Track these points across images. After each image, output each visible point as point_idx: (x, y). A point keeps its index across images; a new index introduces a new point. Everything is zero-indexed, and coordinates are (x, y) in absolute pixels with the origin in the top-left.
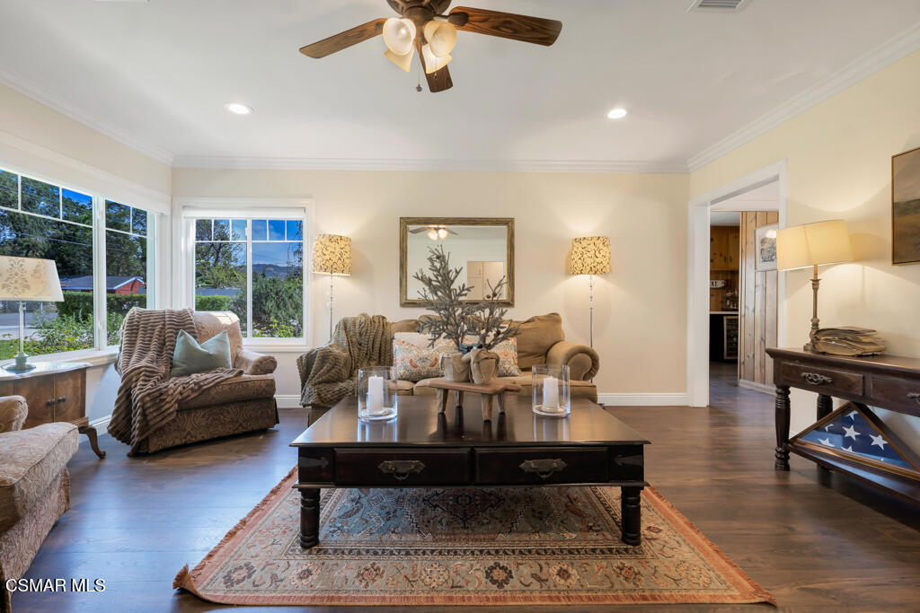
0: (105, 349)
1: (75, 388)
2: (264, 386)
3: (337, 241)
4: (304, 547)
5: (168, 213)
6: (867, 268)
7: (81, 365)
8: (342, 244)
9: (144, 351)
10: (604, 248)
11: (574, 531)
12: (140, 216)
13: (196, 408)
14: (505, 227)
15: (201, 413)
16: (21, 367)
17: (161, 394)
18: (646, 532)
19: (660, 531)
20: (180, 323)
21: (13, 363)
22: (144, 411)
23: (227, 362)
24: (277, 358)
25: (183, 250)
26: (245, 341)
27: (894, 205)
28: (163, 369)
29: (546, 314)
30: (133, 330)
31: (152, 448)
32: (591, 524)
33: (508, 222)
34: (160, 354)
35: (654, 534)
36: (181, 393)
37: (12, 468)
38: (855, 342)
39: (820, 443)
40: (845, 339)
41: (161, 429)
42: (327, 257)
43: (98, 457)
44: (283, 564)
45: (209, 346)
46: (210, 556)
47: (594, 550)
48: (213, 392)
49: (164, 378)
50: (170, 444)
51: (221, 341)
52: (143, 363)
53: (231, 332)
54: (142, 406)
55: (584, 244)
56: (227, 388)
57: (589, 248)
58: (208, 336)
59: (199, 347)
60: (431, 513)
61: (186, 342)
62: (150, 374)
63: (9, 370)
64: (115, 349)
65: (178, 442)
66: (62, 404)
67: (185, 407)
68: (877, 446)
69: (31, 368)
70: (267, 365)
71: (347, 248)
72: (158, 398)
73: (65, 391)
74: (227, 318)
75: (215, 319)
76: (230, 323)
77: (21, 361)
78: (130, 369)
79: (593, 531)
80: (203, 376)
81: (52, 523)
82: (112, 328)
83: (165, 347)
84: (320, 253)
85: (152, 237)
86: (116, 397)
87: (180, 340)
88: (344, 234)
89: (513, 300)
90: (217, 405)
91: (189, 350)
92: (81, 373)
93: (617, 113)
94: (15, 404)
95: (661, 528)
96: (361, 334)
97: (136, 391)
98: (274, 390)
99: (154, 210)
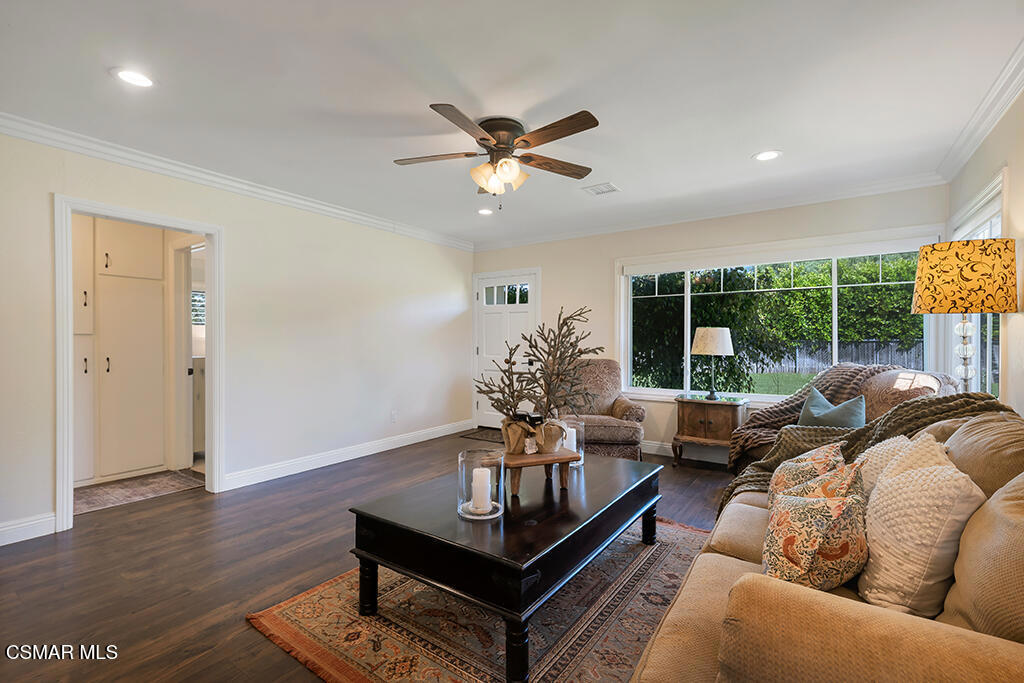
1: (725, 416)
11: (419, 594)
16: (711, 397)
18: (360, 629)
19: (347, 639)
32: (412, 607)
35: (351, 631)
47: (392, 588)
66: (711, 426)
73: (715, 417)
77: (712, 393)
79: (405, 602)
95: (346, 644)
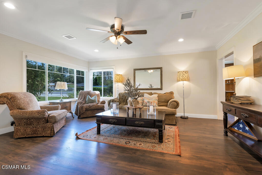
0: (76, 98)
1: (69, 105)
2: (102, 106)
3: (118, 75)
4: (97, 134)
5: (88, 71)
6: (250, 78)
7: (70, 101)
8: (120, 76)
9: (81, 99)
10: (186, 74)
12: (83, 72)
13: (89, 110)
14: (160, 70)
15: (90, 111)
16: (62, 101)
17: (83, 107)
20: (89, 93)
21: (61, 100)
22: (80, 110)
23: (96, 101)
24: (106, 101)
25: (90, 78)
26: (101, 97)
27: (254, 60)
28: (84, 102)
29: (169, 92)
30: (80, 95)
31: (81, 117)
33: (161, 68)
34: (84, 99)
36: (86, 107)
37: (56, 114)
38: (239, 100)
39: (235, 129)
40: (237, 99)
41: (83, 113)
42: (116, 79)
43: (73, 118)
44: (93, 136)
45: (93, 98)
46: (83, 133)
48: (92, 107)
49: (84, 104)
50: (84, 117)
51: (95, 97)
52: (80, 101)
53: (98, 95)
54: (79, 109)
55: (180, 73)
56: (95, 107)
57: (181, 74)
58: (93, 96)
59: (91, 98)
60: (124, 132)
61: (88, 97)
62: (81, 103)
63: (60, 101)
64: (77, 99)
65: (86, 116)
66: (67, 108)
67: (87, 110)
68: (247, 130)
69: (63, 101)
70: (103, 102)
71: (121, 77)
72: (82, 107)
73: (68, 105)
74: (98, 92)
75: (95, 93)
76: (98, 93)
77: (62, 100)
78: (78, 102)
80: (90, 104)
81: (63, 126)
82: (77, 95)
83: (85, 98)
84: (115, 78)
85: (85, 77)
86: (76, 107)
87: (87, 97)
88: (120, 74)
89: (162, 88)
90: (93, 110)
91: (89, 99)
92: (70, 102)
93: (181, 40)
94: (59, 106)
96: (123, 96)
97: (79, 106)
98: (104, 108)
99: (85, 71)
